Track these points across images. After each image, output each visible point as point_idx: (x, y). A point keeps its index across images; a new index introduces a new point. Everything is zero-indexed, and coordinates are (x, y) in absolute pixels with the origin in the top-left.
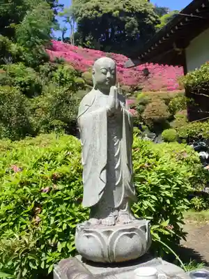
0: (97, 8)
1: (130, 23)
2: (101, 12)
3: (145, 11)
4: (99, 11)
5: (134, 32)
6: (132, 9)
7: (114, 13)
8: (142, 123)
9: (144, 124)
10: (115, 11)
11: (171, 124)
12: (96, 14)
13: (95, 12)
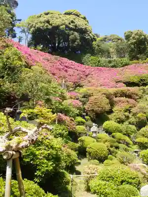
0: (48, 22)
1: (73, 36)
2: (51, 25)
3: (86, 29)
4: (50, 24)
5: (76, 43)
6: (76, 26)
7: (61, 27)
8: (85, 114)
9: (87, 115)
10: (62, 25)
11: (110, 116)
12: (47, 26)
13: (47, 24)
